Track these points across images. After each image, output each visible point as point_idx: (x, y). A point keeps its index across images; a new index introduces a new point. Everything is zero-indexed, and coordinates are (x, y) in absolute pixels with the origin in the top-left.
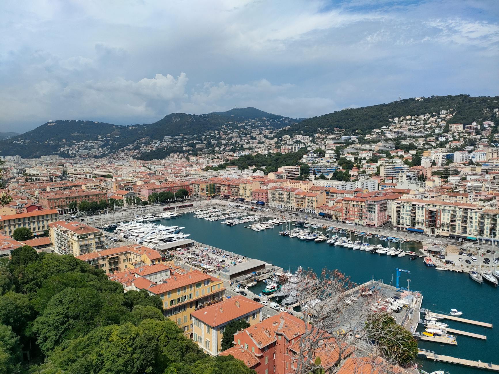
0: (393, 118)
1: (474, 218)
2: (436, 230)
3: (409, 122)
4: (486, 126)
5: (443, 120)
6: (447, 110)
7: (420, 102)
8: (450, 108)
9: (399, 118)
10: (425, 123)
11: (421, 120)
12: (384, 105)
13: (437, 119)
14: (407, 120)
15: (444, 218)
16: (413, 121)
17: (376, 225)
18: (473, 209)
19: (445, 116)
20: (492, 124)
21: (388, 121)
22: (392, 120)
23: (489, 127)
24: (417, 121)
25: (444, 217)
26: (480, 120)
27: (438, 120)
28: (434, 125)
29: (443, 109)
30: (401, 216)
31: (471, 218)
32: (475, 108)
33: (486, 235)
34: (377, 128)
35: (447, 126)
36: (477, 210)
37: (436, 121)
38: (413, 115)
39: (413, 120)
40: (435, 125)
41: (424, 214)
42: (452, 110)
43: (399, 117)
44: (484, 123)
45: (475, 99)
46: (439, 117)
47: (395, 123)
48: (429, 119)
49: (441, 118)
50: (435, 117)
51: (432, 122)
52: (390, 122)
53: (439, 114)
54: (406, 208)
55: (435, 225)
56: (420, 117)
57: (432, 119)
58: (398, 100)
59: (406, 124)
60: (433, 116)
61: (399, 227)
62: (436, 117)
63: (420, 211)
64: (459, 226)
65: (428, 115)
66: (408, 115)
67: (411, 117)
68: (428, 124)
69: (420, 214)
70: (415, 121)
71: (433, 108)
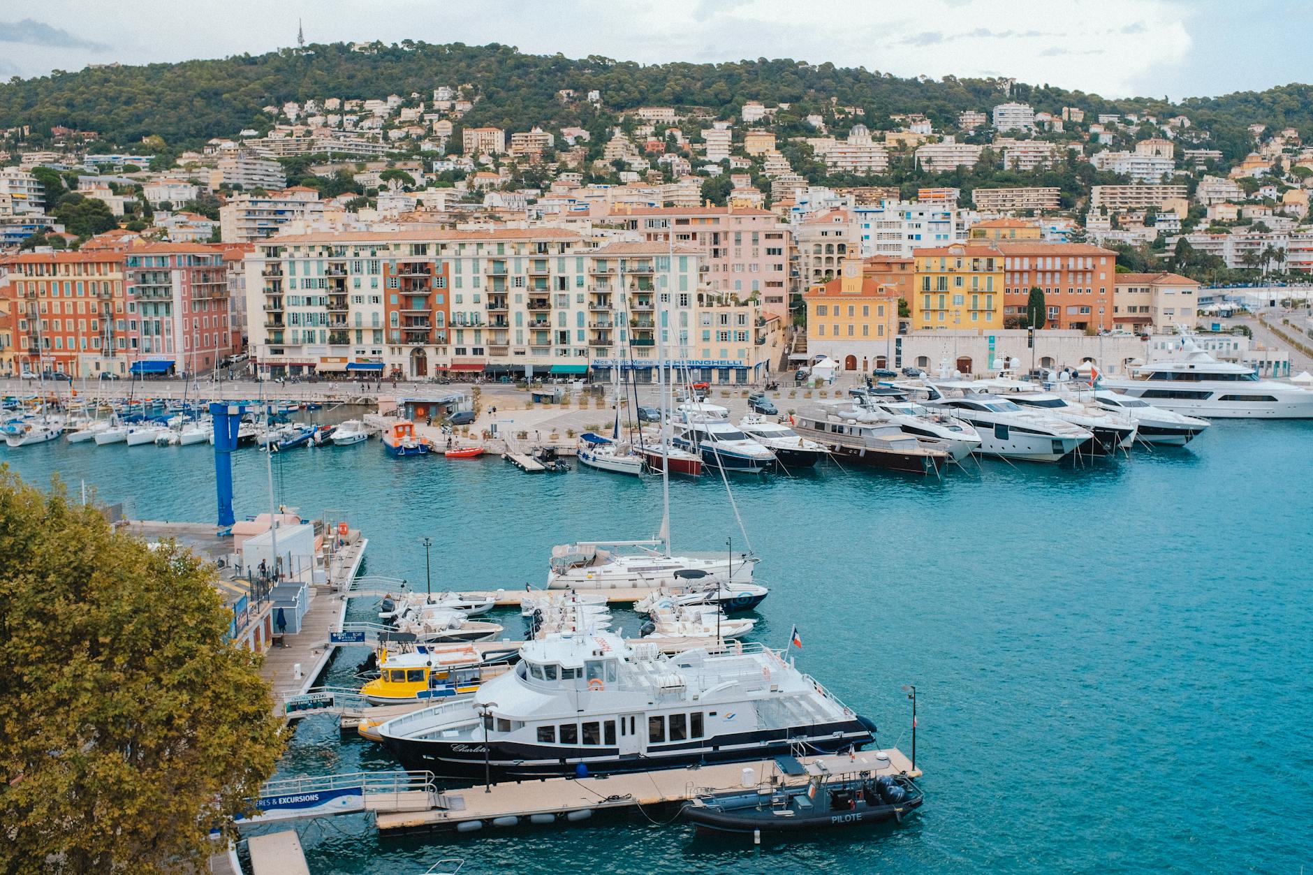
0: (280, 103)
1: (572, 283)
2: (430, 352)
3: (333, 119)
4: (571, 141)
5: (442, 116)
6: (454, 87)
7: (369, 57)
8: (464, 81)
9: (302, 108)
10: (388, 126)
11: (373, 115)
12: (249, 61)
13: (426, 112)
14: (329, 112)
15: (460, 301)
16: (348, 117)
17: (180, 368)
18: (568, 245)
19: (448, 104)
20: (586, 135)
21: (263, 114)
22: (275, 111)
23: (578, 143)
24: (362, 119)
25: (459, 291)
26: (553, 123)
27: (427, 117)
28: (416, 131)
29: (444, 83)
30: (288, 310)
31: (563, 283)
32: (535, 85)
33: (620, 351)
34: (223, 135)
35: (457, 134)
36: (580, 248)
37: (422, 119)
38: (348, 99)
39: (347, 113)
40: (420, 131)
41: (380, 291)
42: (469, 86)
43: (301, 102)
44: (564, 130)
45: (535, 61)
46: (430, 109)
47: (287, 122)
48: (397, 112)
49: (437, 111)
50: (418, 106)
51: (411, 123)
52: (270, 117)
53: (431, 97)
54: (307, 272)
55: (427, 333)
56: (369, 105)
57: (408, 114)
58: (294, 45)
59: (325, 125)
60: (410, 104)
61: (282, 366)
62: (422, 105)
63: (366, 279)
64: (519, 323)
65: (394, 101)
66: (330, 97)
67: (342, 105)
68: (399, 128)
69: (366, 291)
70: (355, 118)
71: (411, 80)
